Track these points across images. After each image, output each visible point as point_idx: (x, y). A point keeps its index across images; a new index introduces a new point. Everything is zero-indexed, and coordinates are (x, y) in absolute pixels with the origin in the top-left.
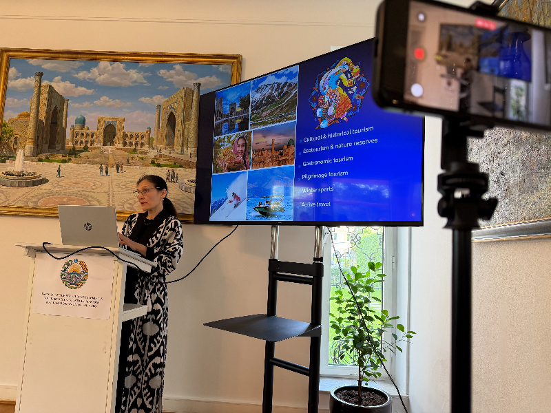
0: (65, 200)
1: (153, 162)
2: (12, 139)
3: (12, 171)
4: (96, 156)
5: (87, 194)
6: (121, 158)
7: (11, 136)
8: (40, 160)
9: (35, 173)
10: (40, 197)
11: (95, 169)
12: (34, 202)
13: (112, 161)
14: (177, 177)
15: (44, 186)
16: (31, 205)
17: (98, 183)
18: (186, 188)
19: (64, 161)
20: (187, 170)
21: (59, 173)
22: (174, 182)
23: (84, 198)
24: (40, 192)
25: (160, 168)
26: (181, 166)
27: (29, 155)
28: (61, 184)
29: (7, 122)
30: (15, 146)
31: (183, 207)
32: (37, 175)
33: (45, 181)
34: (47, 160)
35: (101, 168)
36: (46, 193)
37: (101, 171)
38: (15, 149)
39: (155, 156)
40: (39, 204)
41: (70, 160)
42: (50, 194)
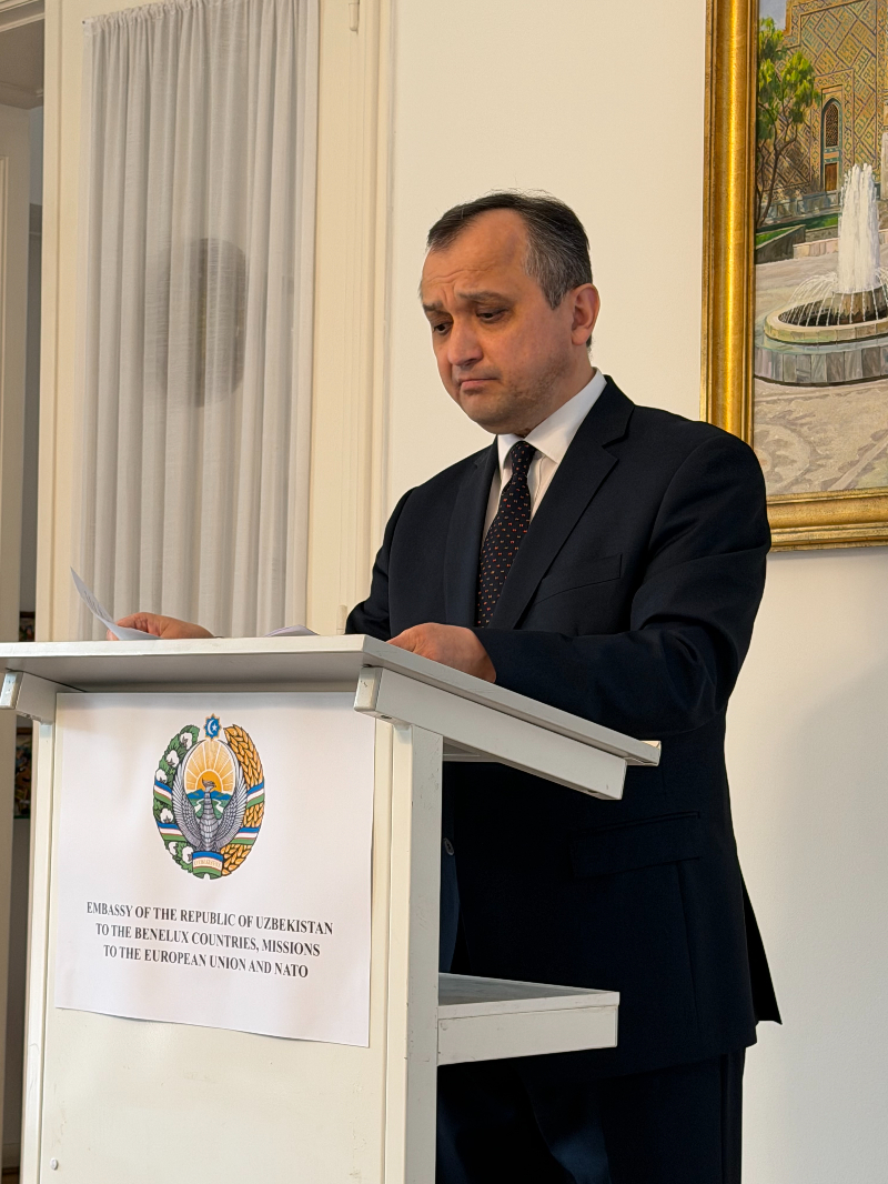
2: (812, 114)
3: (824, 296)
7: (806, 99)
29: (780, 25)
30: (830, 156)
38: (831, 173)
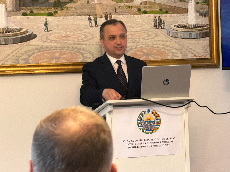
0: (57, 54)
1: (139, 10)
4: (82, 7)
5: (78, 46)
6: (108, 8)
8: (25, 14)
9: (21, 29)
10: (31, 53)
11: (84, 20)
12: (24, 59)
13: (99, 11)
14: (164, 23)
15: (33, 42)
16: (22, 63)
17: (88, 34)
18: (173, 33)
19: (50, 14)
20: (173, 15)
21: (47, 27)
22: (162, 29)
23: (77, 52)
24: (29, 48)
25: (146, 15)
26: (167, 12)
27: (12, 9)
28: (50, 38)
31: (173, 53)
32: (24, 30)
33: (32, 37)
34: (32, 13)
35: (90, 19)
36: (36, 49)
37: (90, 22)
39: (141, 4)
40: (30, 61)
41: (56, 12)
42: (40, 49)
